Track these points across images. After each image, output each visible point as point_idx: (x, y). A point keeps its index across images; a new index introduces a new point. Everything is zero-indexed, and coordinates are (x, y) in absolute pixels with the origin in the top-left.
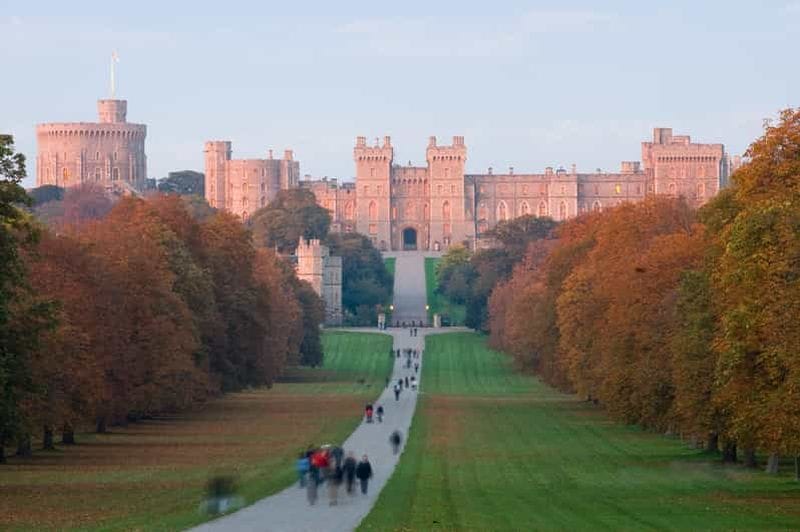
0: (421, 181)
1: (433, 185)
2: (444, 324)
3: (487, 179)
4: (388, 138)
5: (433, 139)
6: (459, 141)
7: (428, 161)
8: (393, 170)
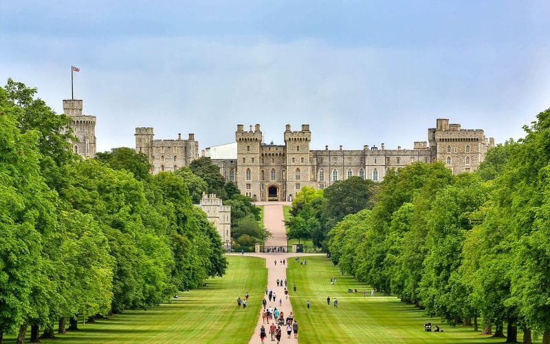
0: (280, 154)
1: (289, 158)
2: (298, 251)
3: (325, 153)
4: (258, 125)
5: (288, 126)
6: (306, 128)
7: (285, 141)
8: (263, 147)
